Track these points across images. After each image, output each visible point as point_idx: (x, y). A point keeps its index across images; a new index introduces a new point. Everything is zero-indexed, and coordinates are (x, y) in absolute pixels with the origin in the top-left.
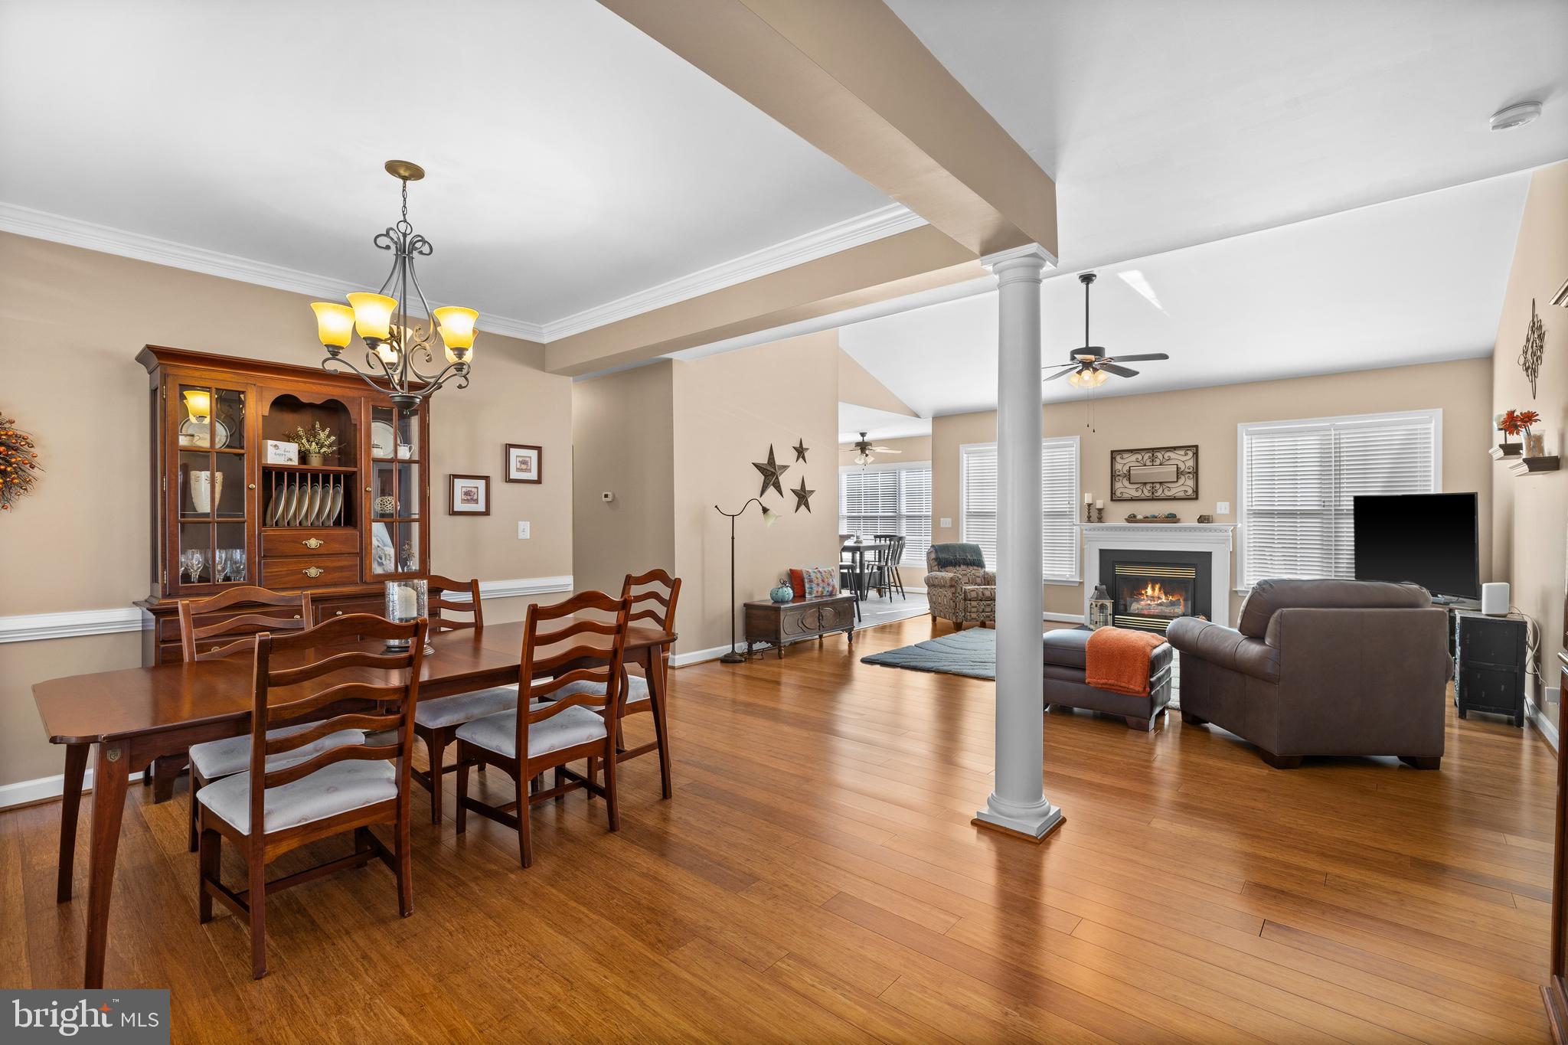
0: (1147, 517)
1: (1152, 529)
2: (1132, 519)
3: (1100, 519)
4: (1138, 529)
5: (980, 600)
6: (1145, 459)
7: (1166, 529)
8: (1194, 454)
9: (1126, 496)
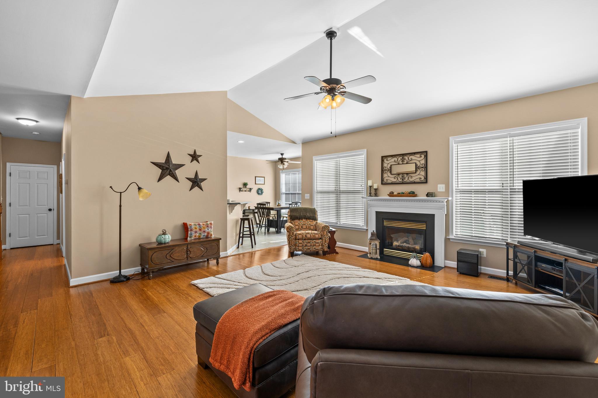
0: (399, 194)
1: (402, 200)
2: (391, 194)
3: (376, 195)
4: (395, 200)
5: (305, 240)
6: (399, 160)
7: (409, 201)
8: (425, 156)
9: (389, 181)
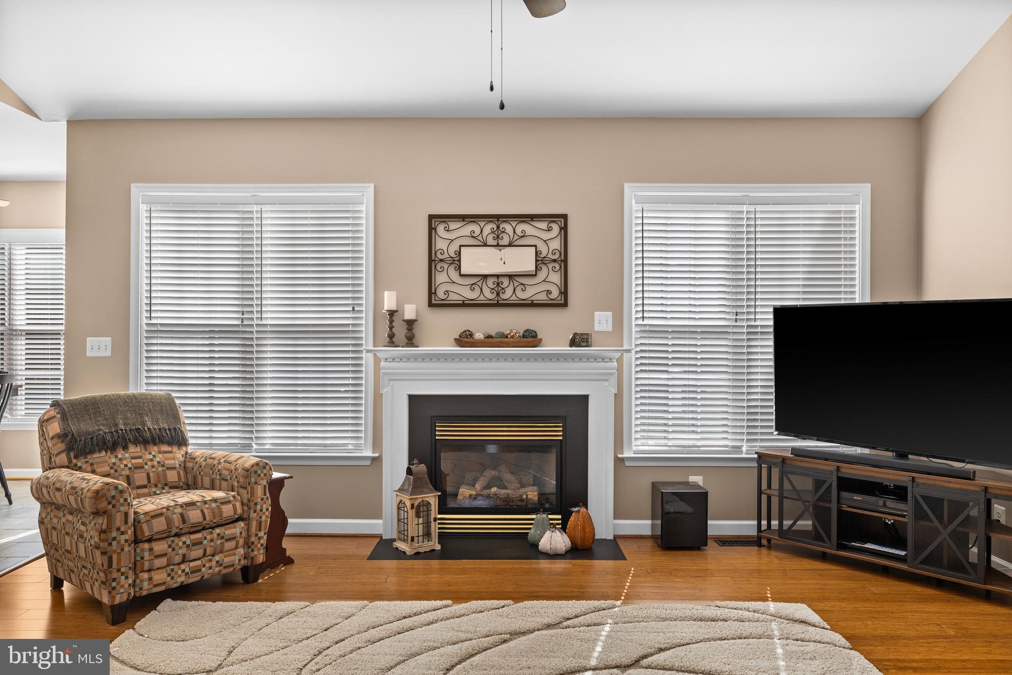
0: (490, 337)
1: (498, 357)
2: (465, 339)
3: (411, 341)
4: (474, 358)
6: (485, 235)
7: (520, 358)
8: (561, 229)
9: (453, 297)
